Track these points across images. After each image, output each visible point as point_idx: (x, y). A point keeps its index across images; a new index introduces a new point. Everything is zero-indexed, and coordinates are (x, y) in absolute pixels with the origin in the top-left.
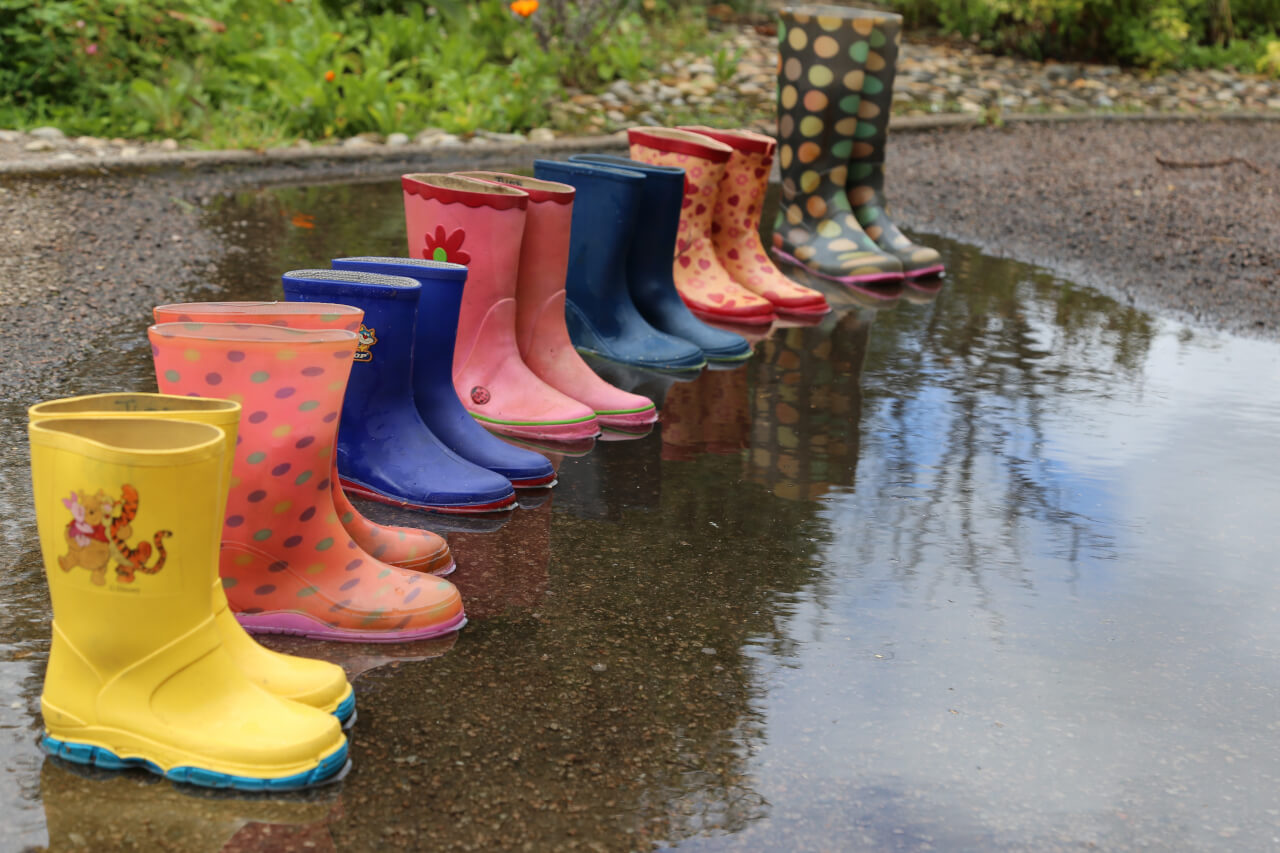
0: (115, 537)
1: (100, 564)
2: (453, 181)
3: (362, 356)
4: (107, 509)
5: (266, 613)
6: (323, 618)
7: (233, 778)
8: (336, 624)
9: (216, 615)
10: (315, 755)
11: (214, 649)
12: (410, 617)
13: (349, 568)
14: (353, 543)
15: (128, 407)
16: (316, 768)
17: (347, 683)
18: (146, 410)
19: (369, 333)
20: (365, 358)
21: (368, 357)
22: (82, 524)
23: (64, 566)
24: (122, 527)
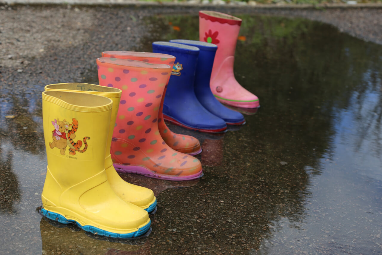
0: (69, 138)
1: (63, 147)
5: (131, 165)
6: (150, 169)
7: (106, 232)
8: (155, 171)
9: (106, 169)
10: (137, 226)
11: (104, 182)
12: (182, 171)
13: (162, 151)
14: (164, 142)
15: (82, 88)
16: (137, 231)
17: (154, 196)
18: (88, 90)
19: (180, 65)
20: (178, 74)
21: (179, 74)
22: (58, 132)
23: (51, 146)
24: (72, 134)
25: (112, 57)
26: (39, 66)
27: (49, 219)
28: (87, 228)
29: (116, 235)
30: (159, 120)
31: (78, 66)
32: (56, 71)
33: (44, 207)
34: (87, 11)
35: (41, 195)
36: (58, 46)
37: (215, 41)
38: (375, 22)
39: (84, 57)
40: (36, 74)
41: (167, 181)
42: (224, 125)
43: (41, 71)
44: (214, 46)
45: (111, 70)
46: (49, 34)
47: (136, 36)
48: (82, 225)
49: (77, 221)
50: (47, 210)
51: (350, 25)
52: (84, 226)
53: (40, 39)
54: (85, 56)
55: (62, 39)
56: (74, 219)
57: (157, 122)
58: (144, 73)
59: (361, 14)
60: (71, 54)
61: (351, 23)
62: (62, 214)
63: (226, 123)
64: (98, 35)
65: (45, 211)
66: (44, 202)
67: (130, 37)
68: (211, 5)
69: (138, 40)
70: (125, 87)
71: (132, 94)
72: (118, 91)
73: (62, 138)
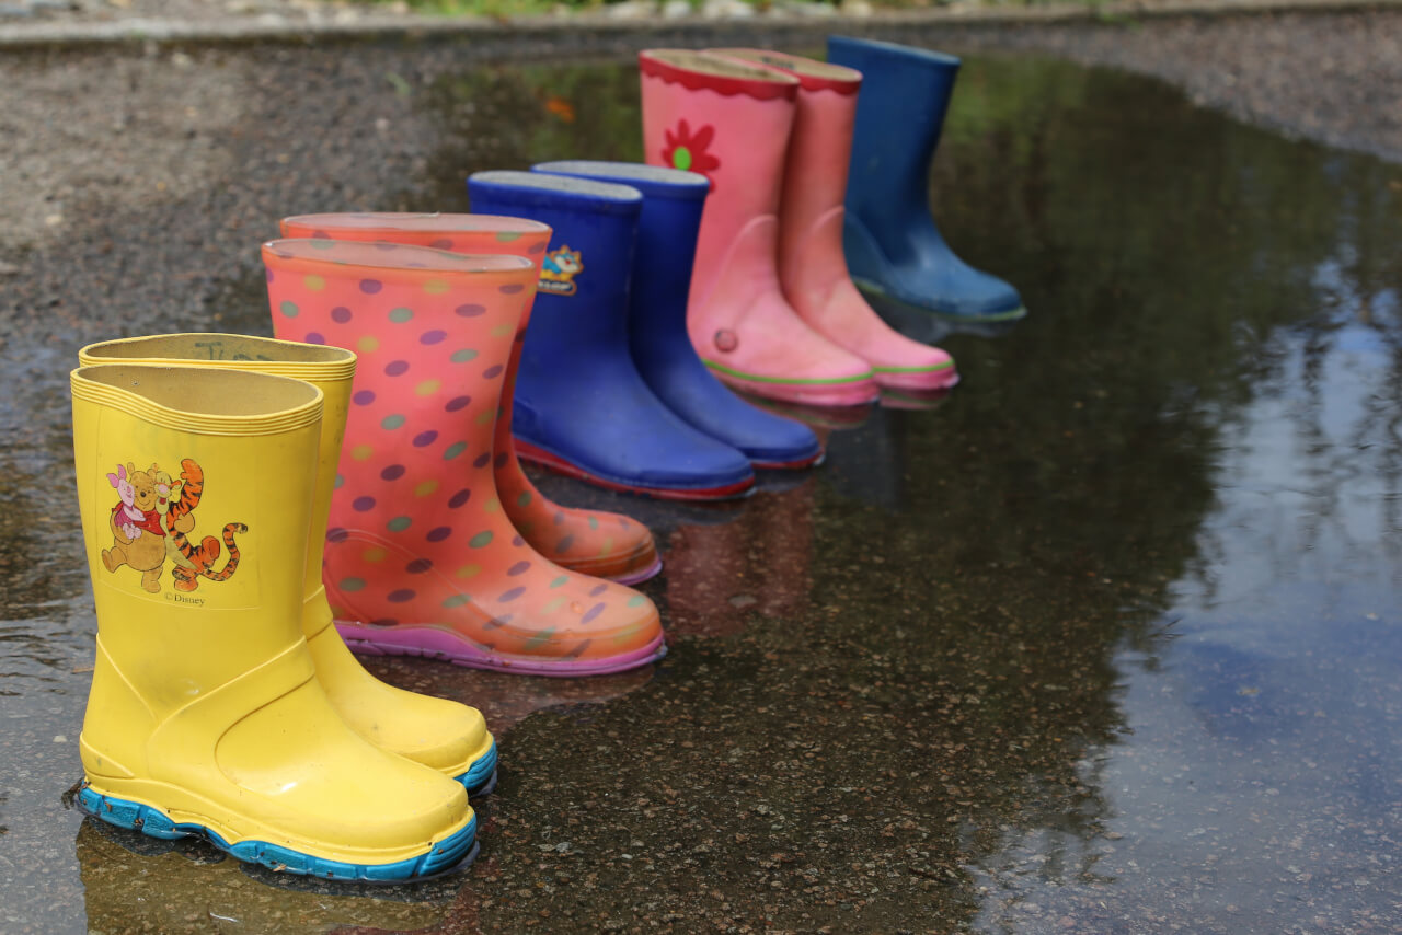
0: (172, 530)
1: (154, 564)
3: (564, 286)
4: (163, 491)
5: (401, 626)
6: (474, 637)
7: (317, 861)
8: (491, 646)
9: (308, 640)
10: (427, 837)
11: (303, 684)
12: (588, 642)
13: (513, 572)
14: (520, 538)
15: (211, 351)
16: (428, 853)
17: (488, 733)
18: (235, 358)
19: (573, 257)
20: (566, 290)
21: (570, 289)
22: (131, 509)
23: (110, 562)
24: (181, 516)
25: (320, 234)
26: (47, 280)
27: (109, 824)
28: (247, 850)
29: (351, 870)
30: (500, 461)
31: (192, 273)
32: (110, 293)
33: (90, 783)
34: (219, 62)
35: (78, 741)
36: (115, 199)
37: (703, 163)
38: (1328, 64)
39: (213, 240)
40: (38, 308)
41: (534, 677)
42: (746, 472)
43: (53, 297)
44: (699, 179)
45: (315, 283)
46: (79, 157)
47: (410, 149)
48: (230, 841)
49: (209, 826)
50: (102, 792)
51: (1229, 79)
52: (238, 844)
53: (46, 175)
54: (220, 236)
55: (128, 173)
56: (202, 819)
57: (490, 467)
58: (436, 289)
59: (1276, 35)
60: (165, 228)
61: (1237, 71)
62: (157, 806)
63: (748, 462)
64: (264, 152)
65: (94, 796)
66: (89, 764)
67: (386, 155)
68: (697, 20)
69: (420, 164)
70: (369, 344)
71: (397, 368)
72: (345, 356)
73: (145, 532)
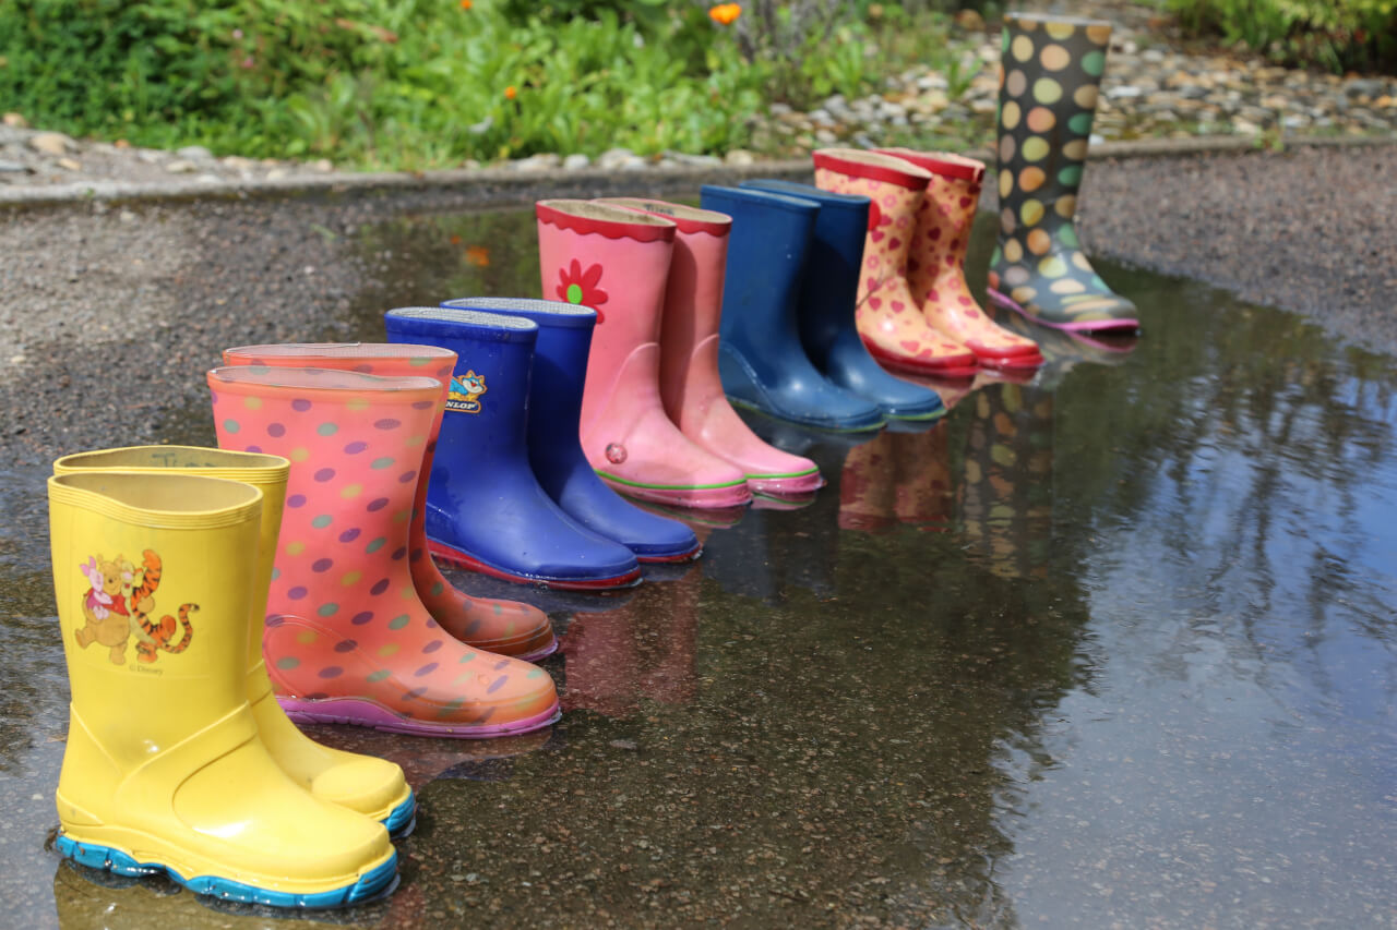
0: (135, 610)
1: (119, 640)
2: (595, 209)
3: (470, 406)
4: (127, 577)
5: (332, 698)
6: (393, 707)
7: (261, 891)
8: (408, 714)
9: (253, 705)
10: (355, 869)
11: (247, 742)
12: (493, 709)
13: (427, 650)
14: (433, 621)
16: (355, 884)
17: (406, 785)
18: (187, 466)
19: (478, 380)
20: (472, 409)
21: (476, 408)
22: (100, 593)
23: (82, 641)
24: (143, 599)
27: (82, 864)
28: (202, 884)
29: (290, 899)
30: (416, 556)
32: (70, 423)
33: (65, 831)
35: (55, 797)
39: (161, 374)
41: (446, 740)
45: (253, 404)
47: (335, 292)
48: (187, 877)
49: (168, 865)
50: (76, 838)
52: (195, 877)
56: (163, 859)
57: (407, 557)
58: (357, 406)
62: (123, 849)
65: (69, 841)
66: (64, 814)
67: (314, 297)
70: (301, 454)
71: (325, 475)
72: (279, 462)
73: (113, 613)
